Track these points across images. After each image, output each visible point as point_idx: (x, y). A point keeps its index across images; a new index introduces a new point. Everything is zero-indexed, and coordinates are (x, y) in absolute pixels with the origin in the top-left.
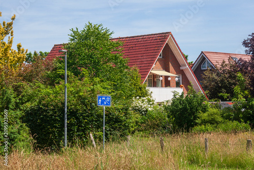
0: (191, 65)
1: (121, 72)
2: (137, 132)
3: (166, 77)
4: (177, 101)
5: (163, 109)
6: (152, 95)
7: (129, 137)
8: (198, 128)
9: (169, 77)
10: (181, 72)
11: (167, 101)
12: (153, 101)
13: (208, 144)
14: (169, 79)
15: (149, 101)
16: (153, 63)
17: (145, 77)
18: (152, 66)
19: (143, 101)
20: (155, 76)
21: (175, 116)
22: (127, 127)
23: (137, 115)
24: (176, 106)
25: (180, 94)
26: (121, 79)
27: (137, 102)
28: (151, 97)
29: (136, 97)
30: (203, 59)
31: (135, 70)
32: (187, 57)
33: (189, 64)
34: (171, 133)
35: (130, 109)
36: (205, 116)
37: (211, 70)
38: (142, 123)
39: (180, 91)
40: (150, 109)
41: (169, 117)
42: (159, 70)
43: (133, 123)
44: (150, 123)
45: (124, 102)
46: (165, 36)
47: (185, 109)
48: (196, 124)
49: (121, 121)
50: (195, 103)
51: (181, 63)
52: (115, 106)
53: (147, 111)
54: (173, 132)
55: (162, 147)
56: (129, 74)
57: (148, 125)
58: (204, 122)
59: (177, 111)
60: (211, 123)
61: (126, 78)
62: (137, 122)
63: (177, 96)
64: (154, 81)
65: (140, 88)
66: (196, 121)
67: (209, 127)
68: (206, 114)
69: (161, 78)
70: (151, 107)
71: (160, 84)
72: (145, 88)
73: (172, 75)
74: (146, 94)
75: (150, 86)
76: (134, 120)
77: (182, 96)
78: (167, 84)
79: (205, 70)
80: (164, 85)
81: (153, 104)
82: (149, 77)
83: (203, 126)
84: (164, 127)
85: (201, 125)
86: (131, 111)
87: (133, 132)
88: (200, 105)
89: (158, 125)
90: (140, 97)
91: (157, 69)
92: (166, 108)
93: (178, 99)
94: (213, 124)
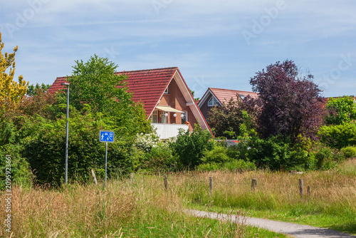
0: (197, 101)
1: (125, 107)
2: (140, 169)
3: (172, 114)
4: (182, 138)
5: (168, 146)
6: (157, 131)
7: (132, 175)
8: (202, 166)
9: (175, 113)
10: (187, 109)
11: (172, 138)
12: (157, 137)
13: (213, 183)
14: (175, 115)
15: (153, 137)
16: (158, 99)
17: (150, 113)
18: (157, 102)
19: (147, 137)
20: (160, 112)
21: (179, 154)
22: (130, 165)
23: (141, 152)
24: (182, 143)
25: (186, 131)
26: (125, 114)
27: (141, 139)
28: (156, 133)
29: (140, 133)
30: (209, 95)
31: (139, 105)
32: (193, 93)
33: (195, 100)
34: (175, 171)
35: (134, 145)
36: (210, 154)
37: (217, 107)
38: (146, 160)
39: (186, 128)
40: (154, 146)
41: (173, 154)
42: (165, 105)
43: (136, 160)
44: (154, 161)
45: (128, 138)
46: (171, 71)
47: (190, 147)
48: (201, 162)
49: (124, 158)
50: (201, 141)
51: (187, 99)
52: (118, 142)
53: (151, 148)
54: (178, 169)
55: (166, 186)
56: (133, 109)
57: (152, 162)
58: (209, 160)
59: (182, 149)
60: (216, 162)
61: (130, 113)
62: (140, 160)
63: (183, 134)
64: (159, 117)
65: (145, 124)
66: (202, 159)
67: (214, 165)
68: (211, 152)
69: (166, 114)
70: (155, 144)
71: (165, 120)
72: (150, 124)
73: (178, 111)
74: (151, 130)
75: (154, 122)
76: (137, 157)
77: (187, 133)
78: (173, 120)
79: (211, 107)
80: (169, 122)
81: (158, 140)
82: (154, 113)
83: (208, 165)
84: (169, 165)
85: (206, 163)
86: (134, 147)
87: (136, 170)
88: (205, 142)
89: (162, 163)
90: (144, 133)
91: (162, 105)
92: (171, 145)
93: (183, 137)
94: (219, 162)
